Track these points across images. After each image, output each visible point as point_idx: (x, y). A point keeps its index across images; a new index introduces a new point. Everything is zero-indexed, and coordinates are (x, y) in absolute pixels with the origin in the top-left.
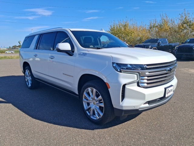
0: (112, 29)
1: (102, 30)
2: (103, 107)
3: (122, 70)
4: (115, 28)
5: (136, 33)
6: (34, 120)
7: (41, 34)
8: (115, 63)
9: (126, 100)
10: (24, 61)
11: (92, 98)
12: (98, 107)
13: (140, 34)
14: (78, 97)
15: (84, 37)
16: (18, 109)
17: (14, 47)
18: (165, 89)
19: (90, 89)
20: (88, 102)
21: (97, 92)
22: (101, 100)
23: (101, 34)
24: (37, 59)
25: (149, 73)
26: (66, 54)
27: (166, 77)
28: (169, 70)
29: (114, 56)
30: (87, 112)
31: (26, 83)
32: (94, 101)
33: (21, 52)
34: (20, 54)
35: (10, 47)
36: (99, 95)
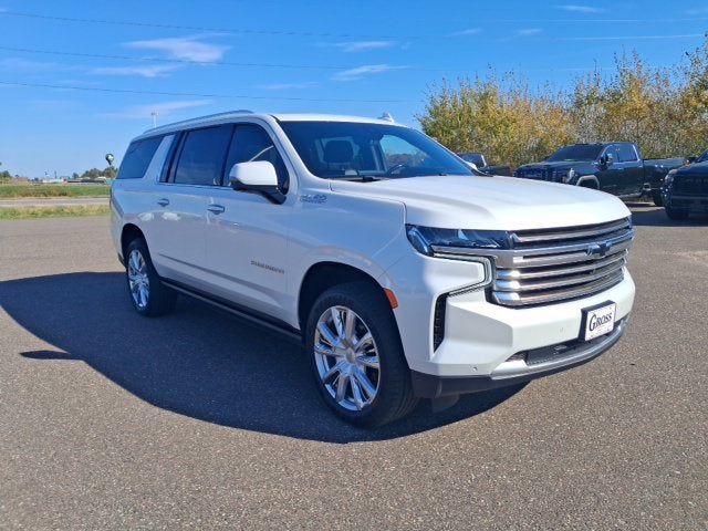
0: (436, 108)
1: (384, 117)
2: (376, 370)
3: (434, 248)
4: (449, 106)
5: (523, 123)
6: (157, 410)
7: (183, 132)
8: (413, 226)
9: (447, 344)
10: (125, 222)
11: (342, 340)
12: (362, 369)
13: (539, 127)
14: (300, 338)
15: (325, 141)
16: (104, 377)
17: (91, 176)
18: (584, 313)
19: (335, 312)
20: (330, 352)
21: (357, 321)
22: (371, 347)
23: (380, 131)
24: (170, 215)
25: (525, 257)
26: (261, 197)
27: (587, 273)
28: (595, 251)
29: (412, 202)
30: (328, 386)
31: (132, 297)
32: (350, 349)
33: (117, 193)
34: (113, 200)
35: (75, 176)
36: (365, 332)
